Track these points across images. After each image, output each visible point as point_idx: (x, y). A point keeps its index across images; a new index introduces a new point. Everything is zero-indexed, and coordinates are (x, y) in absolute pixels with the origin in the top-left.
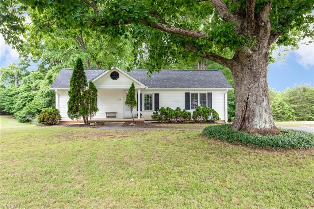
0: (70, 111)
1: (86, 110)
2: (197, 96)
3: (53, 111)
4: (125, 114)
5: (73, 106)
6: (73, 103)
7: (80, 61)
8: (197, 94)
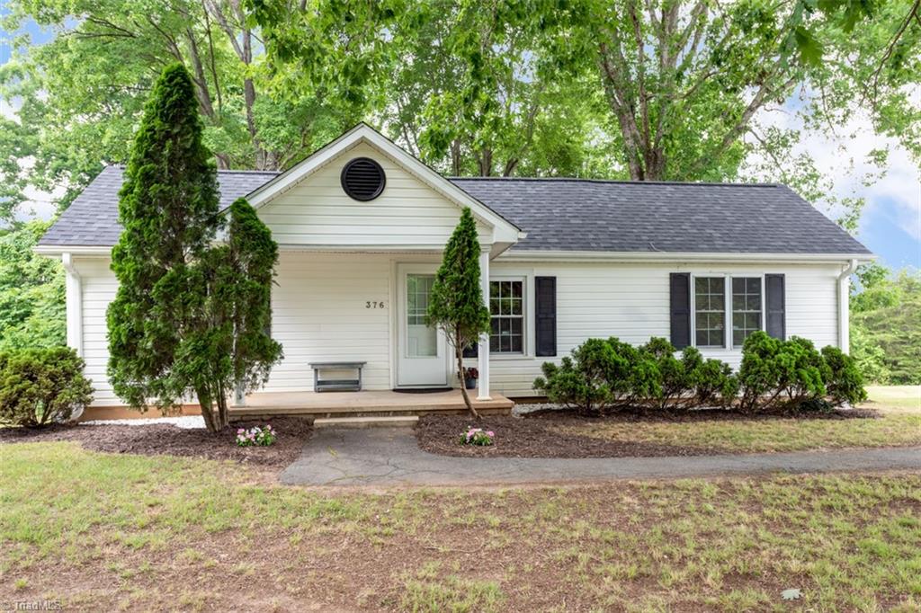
0: (121, 361)
1: (214, 354)
2: (723, 290)
3: (43, 359)
4: (400, 373)
5: (135, 334)
6: (139, 316)
7: (178, 79)
8: (723, 279)
